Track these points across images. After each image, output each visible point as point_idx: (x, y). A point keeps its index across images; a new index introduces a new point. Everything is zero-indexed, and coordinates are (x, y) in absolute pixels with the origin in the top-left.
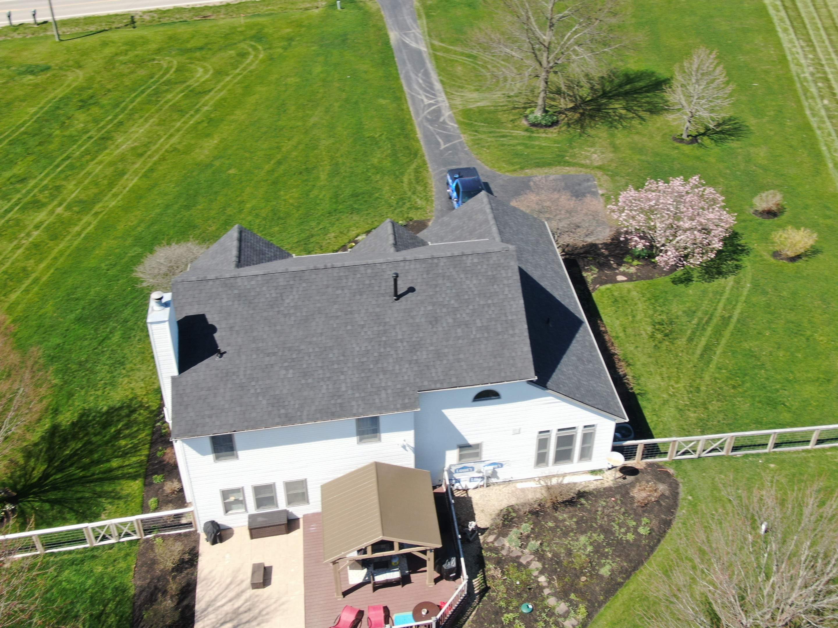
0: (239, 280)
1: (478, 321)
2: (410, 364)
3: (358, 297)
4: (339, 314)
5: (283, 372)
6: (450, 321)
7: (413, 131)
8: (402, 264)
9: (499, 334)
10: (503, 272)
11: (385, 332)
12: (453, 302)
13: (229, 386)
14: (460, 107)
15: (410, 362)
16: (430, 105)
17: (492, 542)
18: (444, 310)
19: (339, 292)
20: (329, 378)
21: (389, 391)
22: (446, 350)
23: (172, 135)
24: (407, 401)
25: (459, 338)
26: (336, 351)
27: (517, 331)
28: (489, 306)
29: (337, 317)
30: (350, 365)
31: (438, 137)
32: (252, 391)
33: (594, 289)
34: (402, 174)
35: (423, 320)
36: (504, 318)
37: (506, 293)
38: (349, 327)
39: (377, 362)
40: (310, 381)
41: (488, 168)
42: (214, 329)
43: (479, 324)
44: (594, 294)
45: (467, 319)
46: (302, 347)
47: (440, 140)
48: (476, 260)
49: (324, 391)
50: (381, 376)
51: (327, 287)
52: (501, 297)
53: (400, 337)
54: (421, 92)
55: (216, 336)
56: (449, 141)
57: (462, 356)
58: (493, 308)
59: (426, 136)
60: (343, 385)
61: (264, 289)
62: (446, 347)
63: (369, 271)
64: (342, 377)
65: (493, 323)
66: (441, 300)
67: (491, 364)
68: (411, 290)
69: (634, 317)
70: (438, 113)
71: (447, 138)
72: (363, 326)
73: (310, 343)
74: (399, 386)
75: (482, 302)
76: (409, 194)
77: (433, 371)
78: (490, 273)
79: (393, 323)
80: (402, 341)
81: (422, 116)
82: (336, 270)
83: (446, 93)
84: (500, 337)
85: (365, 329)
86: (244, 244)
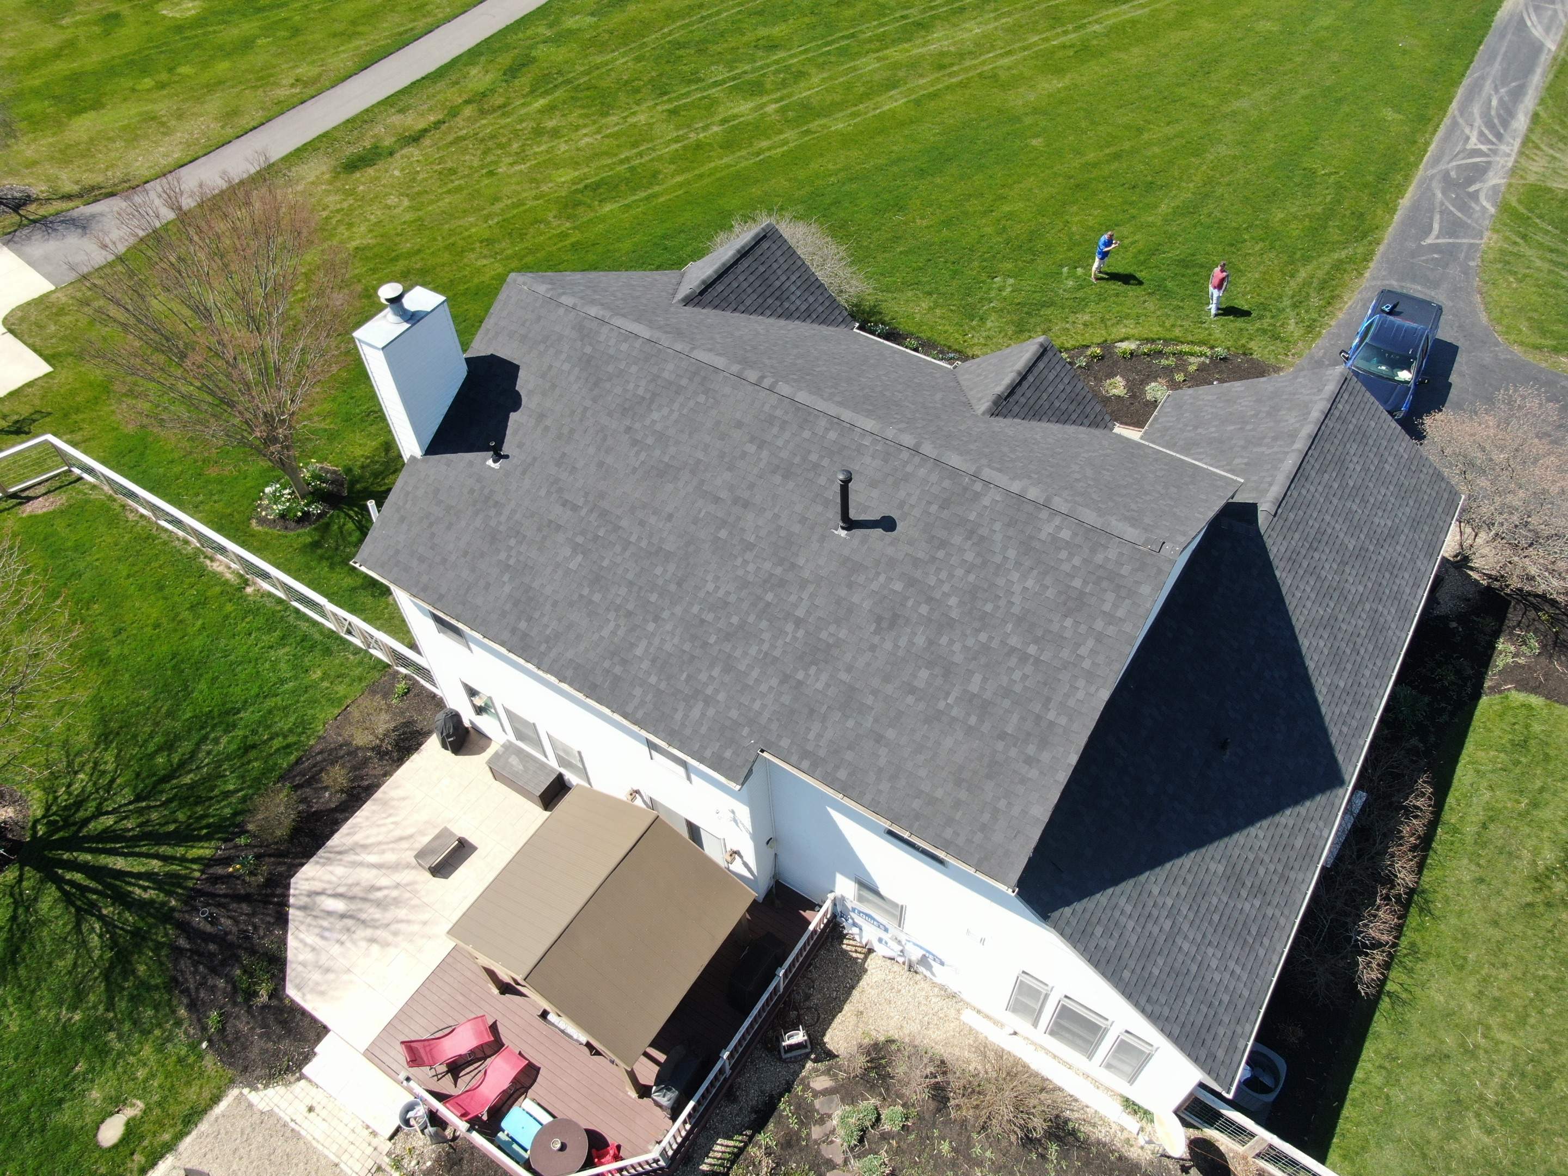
0: (605, 330)
1: (977, 678)
2: (782, 682)
3: (777, 479)
4: (724, 494)
5: (567, 551)
6: (920, 640)
7: (1400, 190)
8: (905, 455)
9: (1002, 736)
10: (1110, 597)
11: (782, 583)
12: (953, 601)
13: (478, 522)
14: (1532, 179)
15: (785, 679)
16: (1476, 153)
17: (816, 1094)
18: (924, 609)
19: (751, 448)
20: (629, 614)
21: (711, 712)
22: (869, 700)
24: (728, 754)
25: (912, 690)
26: (672, 567)
27: (1046, 756)
28: (1024, 658)
29: (717, 500)
30: (678, 610)
31: (1437, 217)
32: (503, 556)
33: (1495, 689)
34: (1306, 260)
35: (867, 605)
36: (1037, 707)
37: (1083, 651)
38: (723, 534)
39: (728, 637)
40: (597, 597)
41: (1484, 318)
42: (516, 402)
43: (974, 687)
44: (1484, 700)
45: (958, 658)
46: (624, 523)
47: (1436, 226)
48: (1065, 534)
49: (605, 633)
50: (716, 672)
51: (739, 425)
52: (1065, 654)
53: (800, 613)
54: (1478, 122)
55: (513, 416)
56: (1452, 234)
57: (891, 734)
58: (1029, 669)
59: (1416, 207)
60: (643, 644)
61: (634, 369)
62: (875, 692)
63: (832, 435)
64: (651, 627)
65: (1007, 703)
66: (932, 581)
67: (939, 793)
68: (888, 524)
69: (1535, 805)
70: (1479, 172)
71: (1453, 227)
72: (750, 547)
73: (642, 523)
74: (734, 714)
75: (1014, 641)
76: (1287, 302)
77: (816, 727)
78: (1077, 583)
79: (806, 574)
80: (798, 622)
81: (1442, 166)
82: (773, 399)
83: (1526, 141)
84: (1000, 746)
85: (749, 556)
86: (745, 263)
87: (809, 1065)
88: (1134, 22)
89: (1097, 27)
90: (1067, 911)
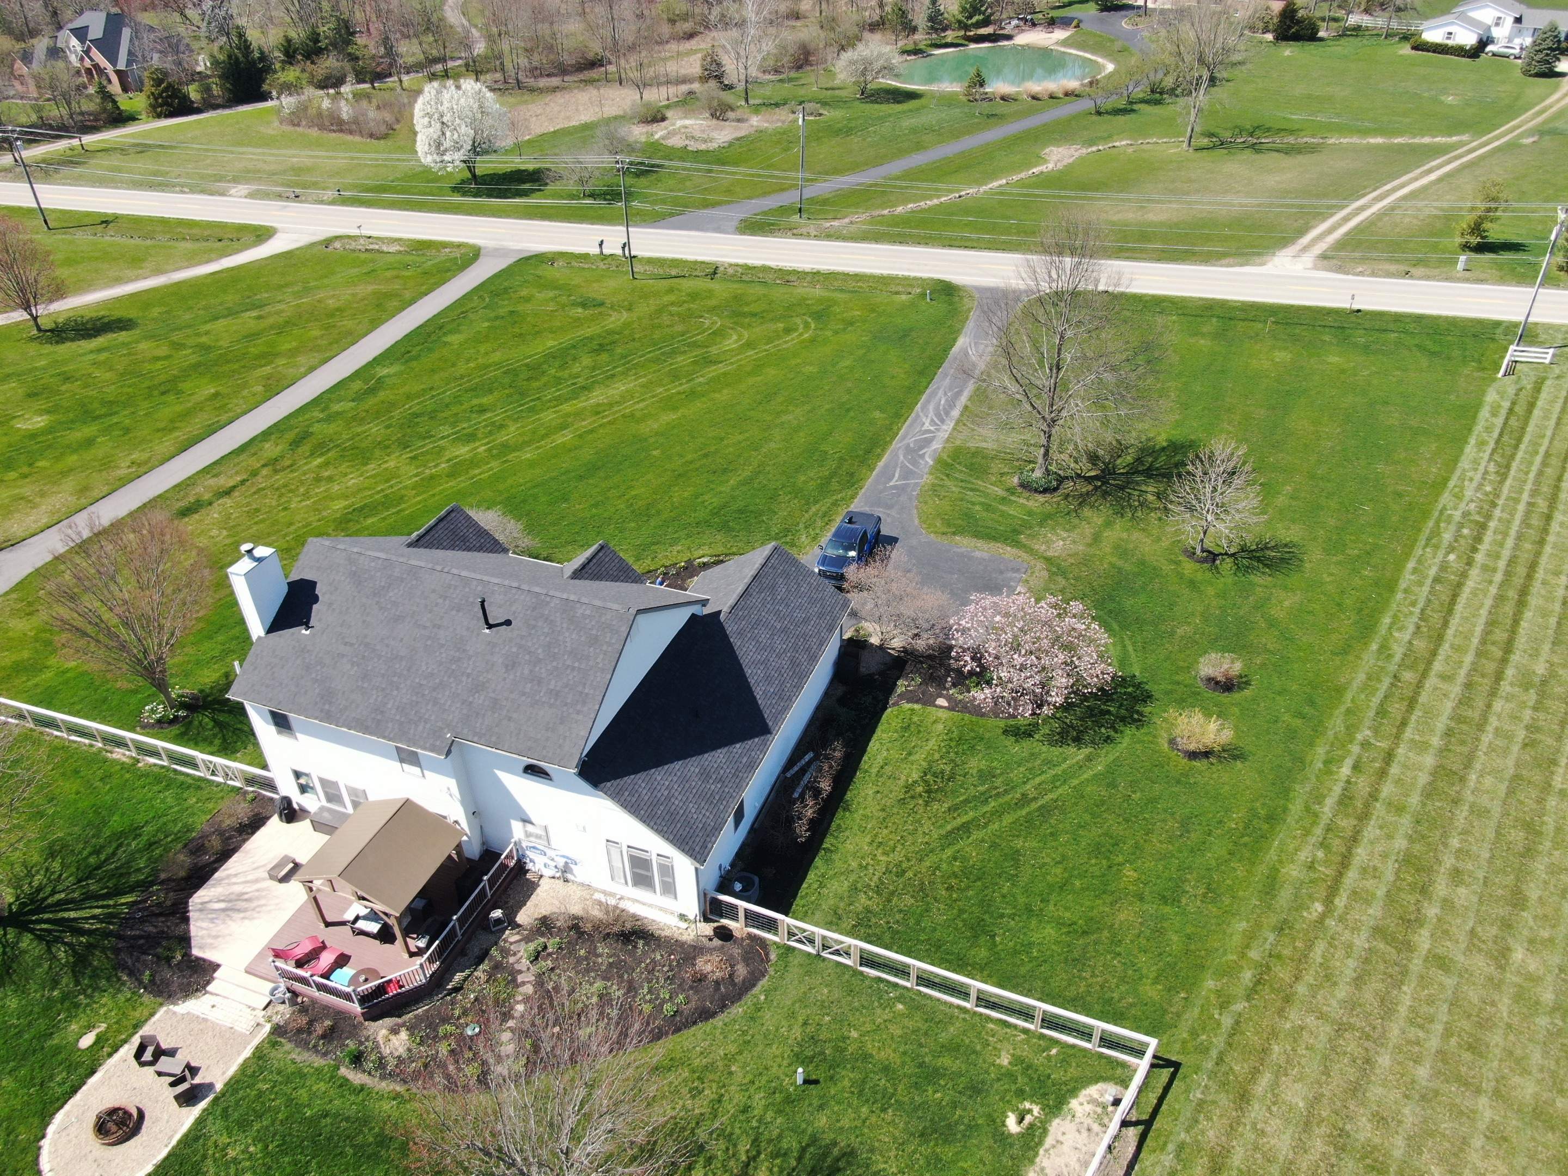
0: (362, 558)
1: (553, 682)
2: (462, 704)
3: (454, 612)
4: (428, 624)
5: (349, 666)
6: (526, 672)
7: (879, 457)
8: (514, 591)
9: (566, 704)
10: (609, 635)
11: (459, 659)
12: (540, 651)
13: (299, 662)
14: (958, 443)
15: (463, 702)
16: (929, 431)
17: (511, 944)
18: (527, 657)
19: (440, 601)
20: (383, 690)
21: (428, 726)
22: (504, 703)
23: (643, 400)
24: (438, 743)
25: (524, 694)
26: (404, 663)
27: (585, 709)
28: (573, 669)
29: (425, 628)
30: (408, 682)
31: (898, 470)
32: (314, 675)
33: (894, 705)
34: (816, 502)
35: (500, 661)
36: (580, 688)
37: (599, 660)
38: (429, 643)
39: (434, 689)
40: (366, 685)
41: (917, 521)
42: (316, 599)
43: (552, 687)
44: (889, 710)
45: (544, 675)
46: (378, 647)
47: (897, 475)
48: (588, 612)
49: (372, 701)
50: (429, 707)
51: (434, 591)
52: (591, 663)
53: (469, 671)
54: (931, 414)
55: (315, 606)
56: (905, 479)
57: (515, 716)
58: (575, 673)
59: (886, 466)
60: (391, 702)
61: (378, 574)
62: (507, 699)
63: (479, 588)
64: (395, 693)
65: (566, 690)
66: (530, 644)
67: (539, 736)
68: (508, 623)
70: (928, 442)
71: (907, 474)
72: (442, 646)
73: (387, 646)
74: (439, 724)
75: (569, 662)
77: (480, 721)
78: (594, 632)
79: (471, 653)
80: (468, 675)
81: (905, 442)
82: (450, 577)
83: (958, 422)
84: (565, 709)
85: (443, 650)
86: (442, 525)
87: (507, 932)
88: (725, 374)
89: (701, 379)
90: (609, 784)
